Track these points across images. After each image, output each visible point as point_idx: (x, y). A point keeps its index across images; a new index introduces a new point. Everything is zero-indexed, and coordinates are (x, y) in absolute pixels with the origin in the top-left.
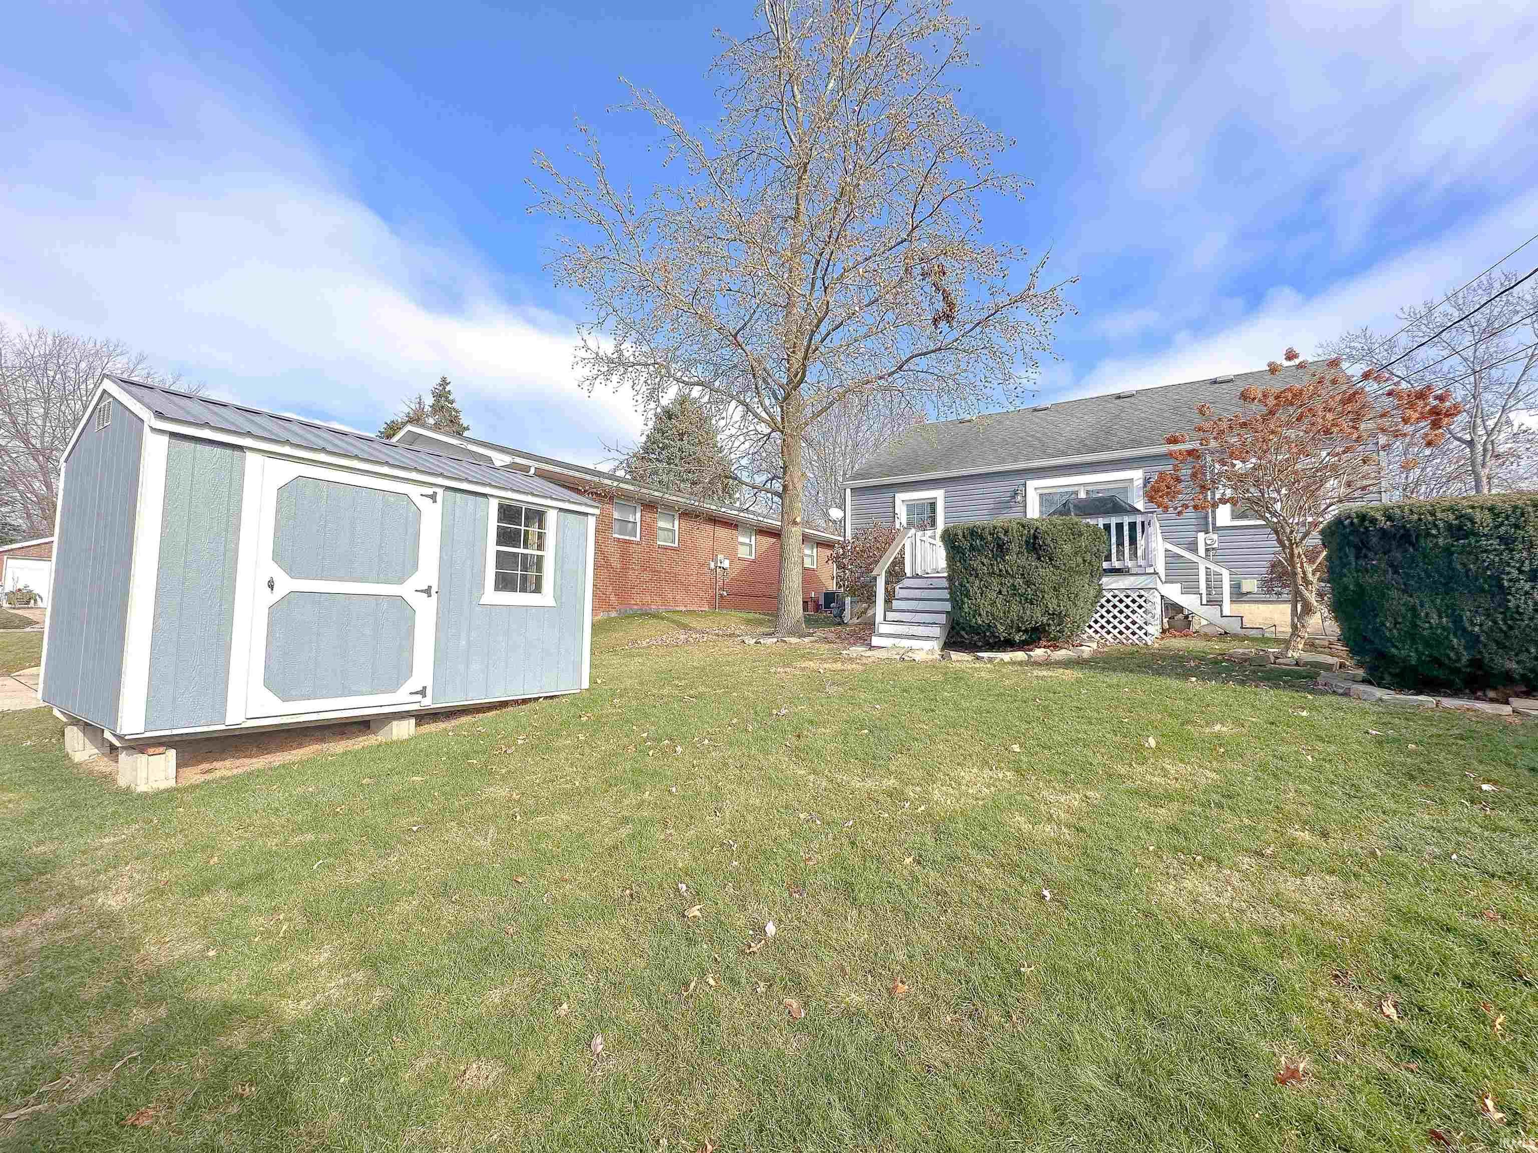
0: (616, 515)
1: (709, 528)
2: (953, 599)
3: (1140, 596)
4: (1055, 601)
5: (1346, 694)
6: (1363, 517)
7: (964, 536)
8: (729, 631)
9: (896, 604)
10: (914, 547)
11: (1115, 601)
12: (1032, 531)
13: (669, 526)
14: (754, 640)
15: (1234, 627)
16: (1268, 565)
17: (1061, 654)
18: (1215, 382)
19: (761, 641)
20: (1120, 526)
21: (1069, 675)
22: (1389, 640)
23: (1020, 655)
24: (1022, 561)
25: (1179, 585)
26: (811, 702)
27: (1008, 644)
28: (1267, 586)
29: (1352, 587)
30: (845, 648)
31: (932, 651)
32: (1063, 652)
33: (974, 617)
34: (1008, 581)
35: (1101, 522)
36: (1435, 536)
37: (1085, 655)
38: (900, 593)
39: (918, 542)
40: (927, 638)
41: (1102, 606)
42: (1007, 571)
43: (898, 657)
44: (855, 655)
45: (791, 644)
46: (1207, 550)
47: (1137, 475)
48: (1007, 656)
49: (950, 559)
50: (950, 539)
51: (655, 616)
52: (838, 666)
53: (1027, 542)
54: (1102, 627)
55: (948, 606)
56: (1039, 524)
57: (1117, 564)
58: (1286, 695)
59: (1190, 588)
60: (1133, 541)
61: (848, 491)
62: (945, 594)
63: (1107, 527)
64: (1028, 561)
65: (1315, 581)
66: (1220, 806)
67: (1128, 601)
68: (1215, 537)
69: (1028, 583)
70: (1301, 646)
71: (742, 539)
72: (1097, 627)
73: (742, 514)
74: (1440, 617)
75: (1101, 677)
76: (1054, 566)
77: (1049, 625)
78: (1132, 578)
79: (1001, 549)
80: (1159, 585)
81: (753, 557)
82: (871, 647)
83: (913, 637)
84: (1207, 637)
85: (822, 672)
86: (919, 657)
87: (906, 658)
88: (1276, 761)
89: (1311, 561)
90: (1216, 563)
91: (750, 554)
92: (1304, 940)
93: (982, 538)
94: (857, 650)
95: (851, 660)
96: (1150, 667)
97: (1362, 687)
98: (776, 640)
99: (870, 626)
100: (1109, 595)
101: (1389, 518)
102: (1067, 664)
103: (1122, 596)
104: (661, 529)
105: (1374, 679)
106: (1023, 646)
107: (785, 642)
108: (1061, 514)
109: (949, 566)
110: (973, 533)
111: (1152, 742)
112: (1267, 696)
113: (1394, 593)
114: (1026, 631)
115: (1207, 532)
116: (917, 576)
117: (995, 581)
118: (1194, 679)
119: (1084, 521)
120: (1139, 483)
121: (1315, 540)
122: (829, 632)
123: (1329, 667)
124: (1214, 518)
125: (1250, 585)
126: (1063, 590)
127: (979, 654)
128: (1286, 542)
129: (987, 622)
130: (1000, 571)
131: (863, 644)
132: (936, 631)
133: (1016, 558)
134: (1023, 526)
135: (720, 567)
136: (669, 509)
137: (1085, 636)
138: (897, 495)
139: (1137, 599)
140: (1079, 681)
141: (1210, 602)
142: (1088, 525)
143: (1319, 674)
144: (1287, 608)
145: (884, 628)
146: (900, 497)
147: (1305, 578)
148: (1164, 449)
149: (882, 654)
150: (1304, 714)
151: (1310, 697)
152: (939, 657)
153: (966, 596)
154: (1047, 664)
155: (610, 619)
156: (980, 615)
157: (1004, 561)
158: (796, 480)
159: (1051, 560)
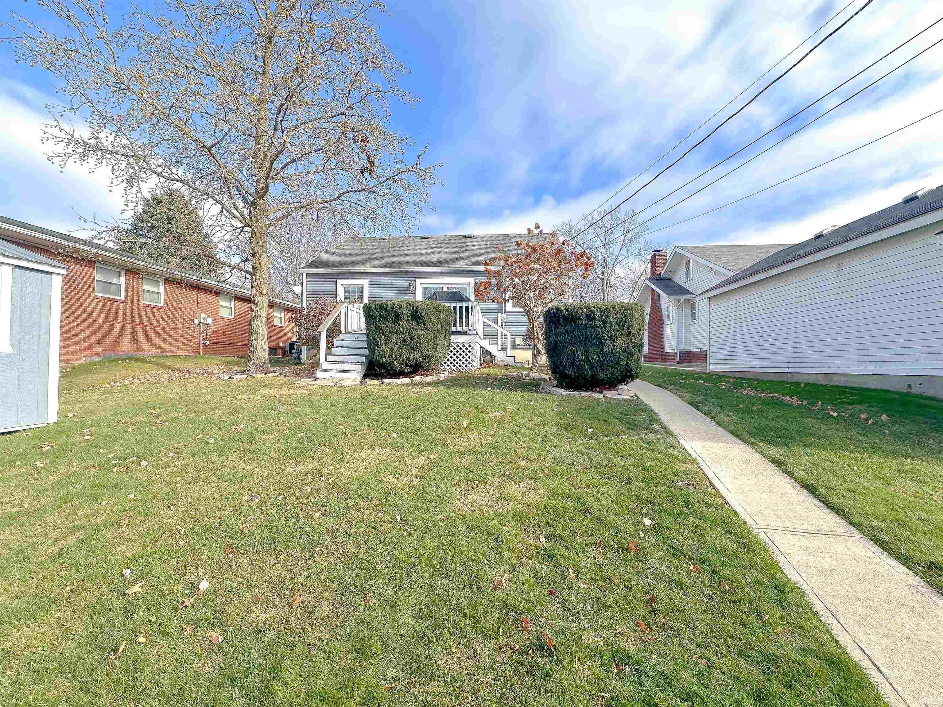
0: (98, 277)
1: (193, 294)
2: (369, 348)
3: (470, 346)
4: (426, 348)
5: (549, 393)
6: (558, 309)
7: (375, 309)
8: (210, 370)
9: (334, 350)
10: (346, 314)
11: (458, 349)
12: (415, 308)
13: (155, 290)
14: (228, 377)
15: (510, 361)
16: (525, 331)
17: (429, 379)
18: (508, 236)
19: (234, 377)
20: (461, 308)
21: (430, 390)
22: (565, 367)
23: (407, 380)
24: (409, 325)
25: (488, 340)
26: (265, 418)
27: (400, 374)
28: (525, 341)
29: (553, 342)
30: (298, 380)
31: (355, 380)
32: (430, 377)
33: (381, 358)
34: (401, 337)
35: (452, 305)
36: (582, 320)
37: (442, 379)
38: (337, 344)
39: (350, 312)
40: (355, 371)
41: (451, 352)
42: (400, 331)
43: (333, 384)
44: (304, 384)
45: (257, 378)
46: (502, 323)
47: (471, 281)
48: (399, 381)
49: (367, 322)
50: (367, 311)
51: (139, 360)
52: (291, 392)
53: (412, 314)
54: (451, 363)
55: (366, 352)
56: (419, 304)
57: (459, 329)
58: (526, 395)
59: (494, 342)
60: (467, 317)
61: (305, 275)
62: (365, 344)
63: (455, 308)
64: (412, 325)
65: (542, 339)
66: (490, 453)
67: (464, 349)
68: (505, 316)
69: (412, 338)
70: (535, 371)
71: (222, 303)
72: (449, 363)
73: (220, 284)
74: (582, 356)
75: (447, 390)
76: (426, 329)
77: (423, 362)
78: (466, 337)
79: (397, 318)
80: (479, 340)
81: (233, 317)
82: (316, 379)
83: (345, 371)
84: (500, 367)
85: (278, 396)
86: (346, 383)
87: (339, 385)
88: (517, 427)
89: (541, 330)
90: (505, 329)
91: (230, 315)
92: (515, 514)
93: (386, 311)
94: (307, 380)
95: (301, 387)
96: (471, 384)
97: (554, 389)
98: (246, 376)
99: (316, 365)
100: (455, 346)
101: (567, 310)
102: (430, 384)
103: (461, 346)
104: (145, 291)
105: (560, 385)
106: (409, 374)
107: (253, 377)
108: (432, 299)
109: (367, 327)
110: (381, 307)
111: (465, 424)
112: (519, 395)
113: (567, 345)
114: (411, 366)
115: (502, 314)
116: (348, 333)
117: (394, 336)
118: (490, 389)
119: (443, 304)
120: (472, 285)
121: (541, 320)
122: (288, 370)
123: (545, 380)
124: (505, 306)
125: (519, 341)
126: (431, 343)
127: (384, 380)
128: (532, 321)
129: (389, 361)
130: (397, 331)
131: (311, 377)
132: (358, 367)
133: (406, 323)
134: (410, 305)
135: (203, 323)
136: (152, 276)
137: (442, 368)
138: (338, 280)
139: (468, 347)
140: (435, 393)
141: (503, 350)
142: (444, 307)
143: (540, 384)
144: (530, 352)
145: (325, 366)
146: (340, 282)
147: (538, 337)
148: (482, 268)
149: (323, 383)
150: (532, 403)
151: (535, 395)
152: (359, 383)
153: (377, 345)
154: (421, 384)
155: (92, 364)
156: (385, 357)
157: (399, 325)
158: (263, 264)
159: (424, 325)
